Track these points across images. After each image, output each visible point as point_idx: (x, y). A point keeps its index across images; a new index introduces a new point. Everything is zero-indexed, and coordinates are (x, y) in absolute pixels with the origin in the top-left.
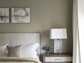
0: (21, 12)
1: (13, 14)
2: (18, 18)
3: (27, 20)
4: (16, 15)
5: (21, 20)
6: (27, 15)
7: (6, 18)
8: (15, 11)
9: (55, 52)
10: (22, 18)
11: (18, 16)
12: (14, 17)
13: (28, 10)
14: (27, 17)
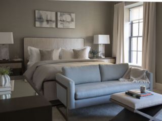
0: (67, 17)
1: (59, 18)
2: (64, 23)
3: (72, 25)
4: (62, 20)
5: (67, 25)
6: (72, 20)
7: (52, 22)
8: (61, 15)
9: (99, 56)
10: (68, 23)
11: (63, 21)
12: (60, 22)
13: (73, 15)
14: (72, 22)
